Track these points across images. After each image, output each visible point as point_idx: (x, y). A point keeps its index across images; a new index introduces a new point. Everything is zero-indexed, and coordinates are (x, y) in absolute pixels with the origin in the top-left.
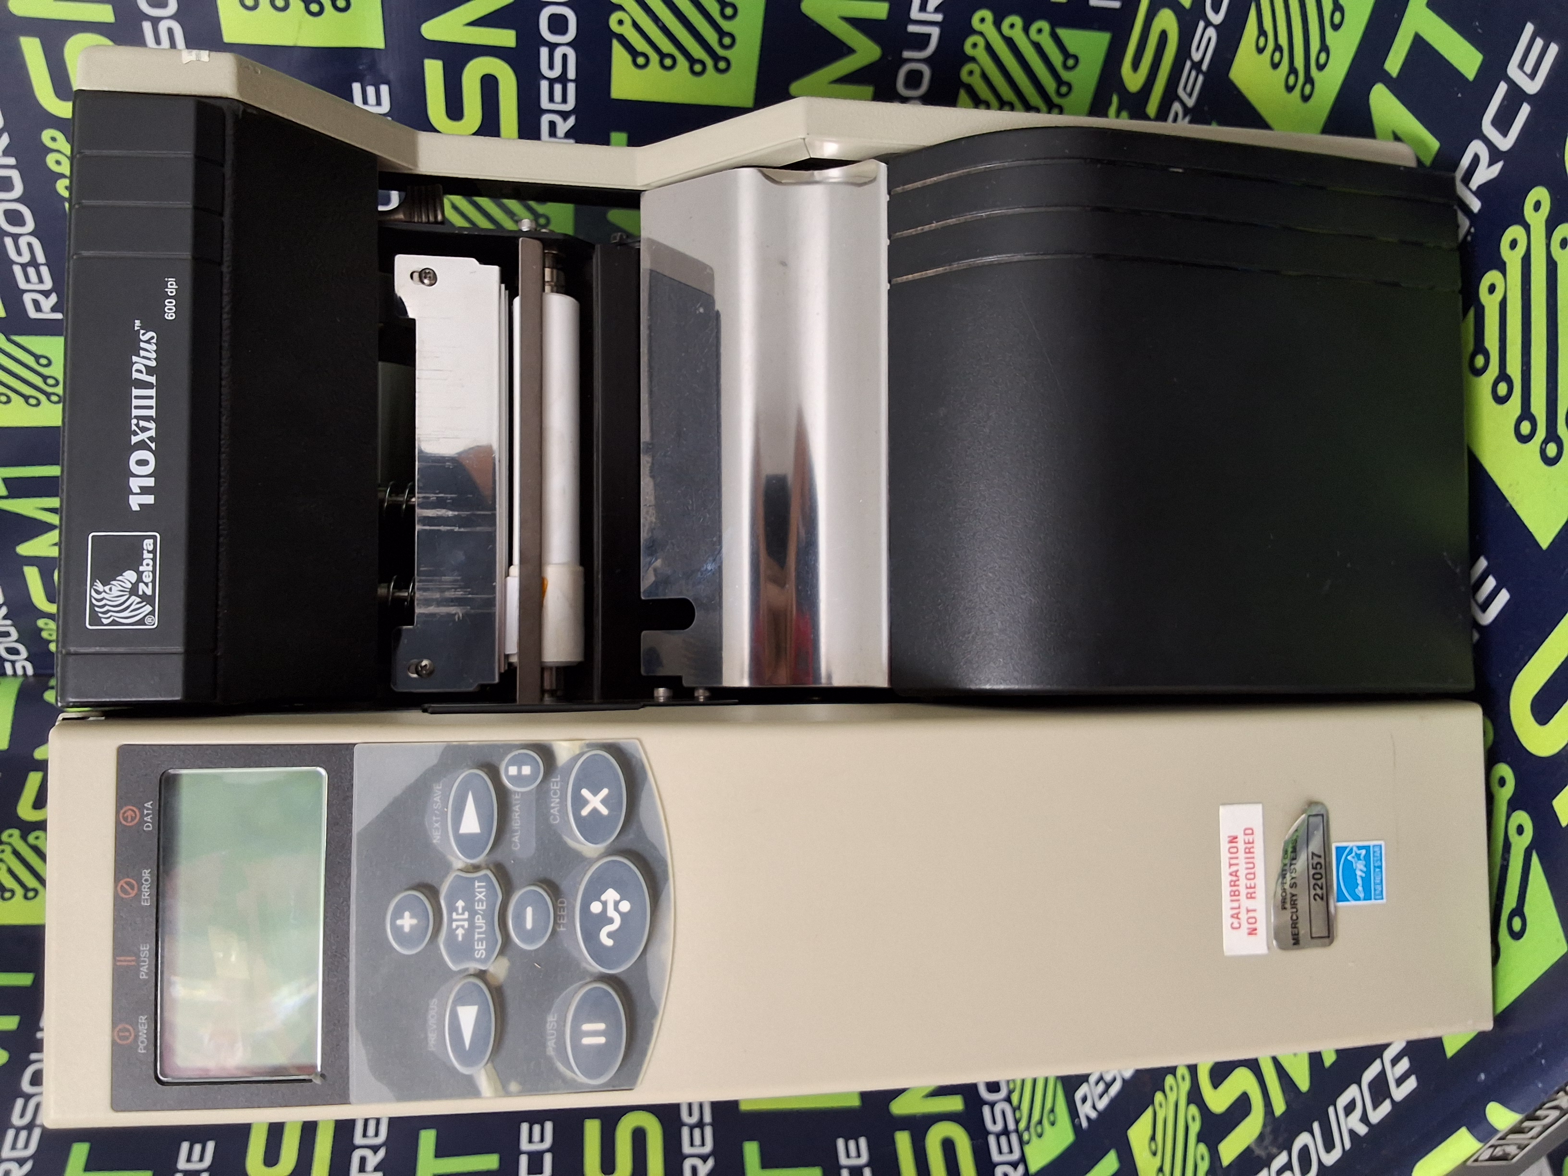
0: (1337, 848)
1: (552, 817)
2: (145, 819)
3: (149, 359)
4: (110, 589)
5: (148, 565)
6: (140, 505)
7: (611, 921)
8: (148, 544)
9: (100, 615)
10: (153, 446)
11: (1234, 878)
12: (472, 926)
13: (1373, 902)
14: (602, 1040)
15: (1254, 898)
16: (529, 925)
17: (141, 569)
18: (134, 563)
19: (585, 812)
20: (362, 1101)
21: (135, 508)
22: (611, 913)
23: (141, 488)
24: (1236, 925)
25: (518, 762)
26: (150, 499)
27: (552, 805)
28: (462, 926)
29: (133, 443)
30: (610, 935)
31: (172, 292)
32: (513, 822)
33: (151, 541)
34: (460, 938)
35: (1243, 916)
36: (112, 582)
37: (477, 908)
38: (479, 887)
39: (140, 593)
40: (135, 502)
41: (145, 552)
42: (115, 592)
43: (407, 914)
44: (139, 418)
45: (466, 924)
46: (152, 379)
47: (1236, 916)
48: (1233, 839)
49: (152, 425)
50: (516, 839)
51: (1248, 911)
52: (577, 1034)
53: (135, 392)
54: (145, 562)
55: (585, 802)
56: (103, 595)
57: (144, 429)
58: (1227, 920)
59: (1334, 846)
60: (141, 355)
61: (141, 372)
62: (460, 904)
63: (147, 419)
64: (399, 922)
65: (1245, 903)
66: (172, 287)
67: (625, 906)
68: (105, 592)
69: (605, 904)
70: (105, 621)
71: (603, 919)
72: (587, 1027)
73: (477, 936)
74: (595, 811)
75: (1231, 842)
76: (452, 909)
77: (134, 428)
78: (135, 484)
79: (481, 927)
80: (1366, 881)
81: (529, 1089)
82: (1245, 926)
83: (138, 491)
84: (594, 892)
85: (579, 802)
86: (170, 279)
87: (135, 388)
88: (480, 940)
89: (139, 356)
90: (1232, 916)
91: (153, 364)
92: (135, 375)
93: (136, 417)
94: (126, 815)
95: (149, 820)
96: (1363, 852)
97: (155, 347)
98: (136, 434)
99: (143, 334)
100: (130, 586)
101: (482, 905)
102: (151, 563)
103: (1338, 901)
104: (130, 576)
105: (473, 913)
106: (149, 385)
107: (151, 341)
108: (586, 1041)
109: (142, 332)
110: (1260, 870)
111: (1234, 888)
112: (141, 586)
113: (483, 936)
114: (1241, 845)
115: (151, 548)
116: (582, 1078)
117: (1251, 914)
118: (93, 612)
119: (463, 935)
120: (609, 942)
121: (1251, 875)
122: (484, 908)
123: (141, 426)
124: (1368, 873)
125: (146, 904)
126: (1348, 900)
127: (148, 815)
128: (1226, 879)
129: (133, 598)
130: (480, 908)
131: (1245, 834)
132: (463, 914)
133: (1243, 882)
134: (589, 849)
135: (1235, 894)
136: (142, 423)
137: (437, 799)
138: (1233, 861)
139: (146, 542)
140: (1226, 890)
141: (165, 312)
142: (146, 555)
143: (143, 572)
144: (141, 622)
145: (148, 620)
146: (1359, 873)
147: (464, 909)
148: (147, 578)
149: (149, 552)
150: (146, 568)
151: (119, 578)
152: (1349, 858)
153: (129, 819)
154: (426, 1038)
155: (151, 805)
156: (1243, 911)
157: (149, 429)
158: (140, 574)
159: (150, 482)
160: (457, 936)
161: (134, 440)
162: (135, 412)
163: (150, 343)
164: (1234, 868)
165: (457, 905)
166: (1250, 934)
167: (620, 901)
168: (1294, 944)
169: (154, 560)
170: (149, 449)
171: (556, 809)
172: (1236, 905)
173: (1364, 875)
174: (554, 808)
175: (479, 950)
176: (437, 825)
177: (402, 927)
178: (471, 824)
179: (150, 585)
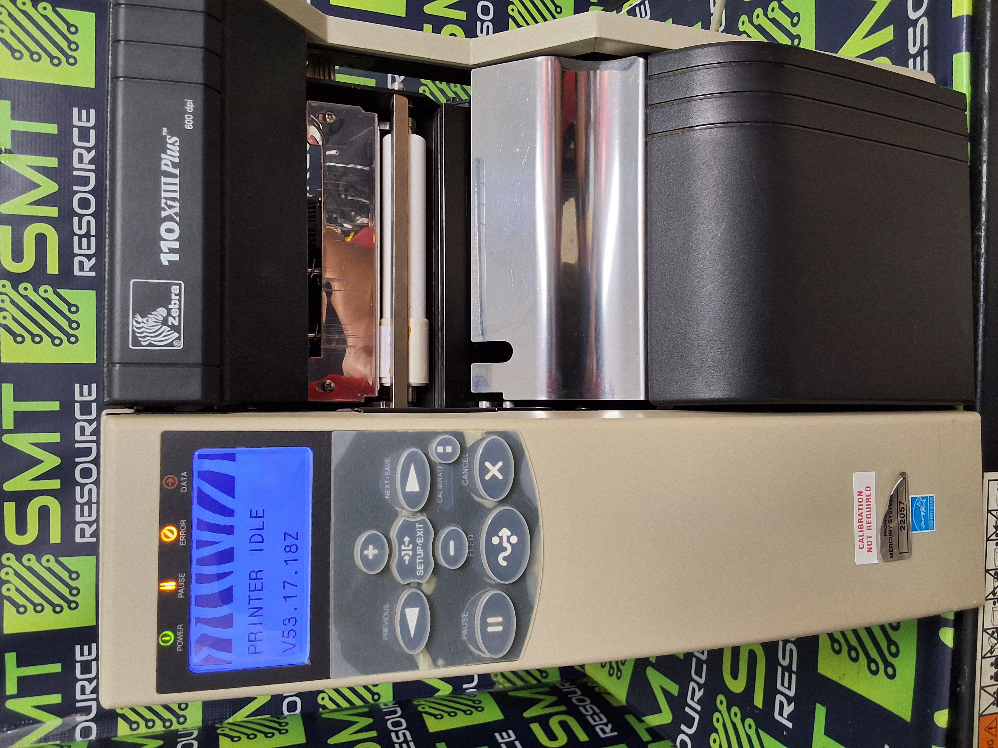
0: (912, 498)
1: (463, 481)
2: (182, 484)
3: (174, 157)
4: (147, 321)
5: (175, 304)
6: (168, 261)
7: (505, 549)
8: (175, 289)
9: (140, 339)
10: (178, 219)
11: (861, 518)
12: (415, 554)
13: (929, 531)
14: (500, 629)
15: (871, 529)
16: (452, 553)
17: (170, 306)
18: (165, 301)
19: (487, 477)
20: (337, 677)
21: (165, 263)
22: (505, 544)
23: (169, 249)
24: (861, 546)
25: (443, 443)
26: (176, 257)
27: (464, 473)
28: (408, 555)
29: (163, 217)
30: (505, 559)
31: (190, 110)
32: (438, 484)
33: (178, 287)
34: (407, 563)
35: (865, 541)
36: (149, 316)
37: (417, 542)
38: (419, 528)
39: (170, 324)
40: (165, 259)
41: (173, 295)
42: (151, 323)
43: (371, 547)
44: (167, 198)
45: (411, 553)
46: (177, 171)
47: (861, 541)
48: (860, 493)
49: (177, 204)
50: (440, 496)
51: (868, 537)
52: (484, 625)
53: (164, 180)
54: (173, 302)
55: (488, 471)
56: (142, 325)
57: (170, 207)
58: (857, 544)
59: (910, 497)
60: (168, 153)
61: (168, 165)
62: (407, 539)
63: (173, 199)
64: (365, 552)
65: (866, 533)
66: (190, 106)
67: (514, 539)
68: (143, 322)
69: (501, 538)
70: (144, 343)
71: (500, 548)
72: (490, 620)
73: (418, 561)
74: (494, 476)
75: (859, 495)
76: (401, 542)
77: (163, 205)
78: (164, 246)
79: (421, 555)
80: (926, 517)
81: (450, 663)
82: (866, 547)
83: (168, 251)
84: (494, 530)
85: (484, 470)
86: (189, 100)
87: (164, 177)
88: (420, 563)
89: (166, 153)
90: (859, 541)
91: (177, 160)
92: (164, 168)
93: (165, 198)
94: (167, 481)
95: (185, 485)
96: (925, 500)
97: (178, 149)
98: (164, 210)
99: (169, 138)
100: (162, 319)
101: (421, 540)
102: (178, 302)
103: (912, 531)
104: (162, 311)
105: (415, 545)
106: (173, 176)
107: (176, 144)
108: (490, 629)
109: (168, 137)
110: (873, 513)
111: (861, 524)
112: (170, 319)
113: (422, 560)
114: (864, 497)
115: (177, 292)
116: (488, 655)
117: (869, 539)
118: (134, 337)
119: (409, 560)
120: (504, 564)
121: (869, 516)
122: (422, 541)
123: (168, 204)
124: (926, 513)
125: (183, 544)
126: (917, 530)
127: (184, 481)
128: (856, 518)
129: (164, 327)
130: (420, 541)
131: (867, 491)
132: (408, 546)
133: (865, 520)
134: (488, 502)
135: (861, 527)
136: (169, 203)
137: (387, 469)
138: (860, 507)
139: (173, 287)
140: (856, 524)
141: (186, 124)
142: (173, 297)
143: (171, 309)
144: (171, 344)
145: (175, 343)
146: (922, 513)
147: (409, 543)
148: (175, 313)
149: (176, 295)
150: (174, 305)
151: (153, 313)
152: (918, 504)
153: (170, 484)
154: (382, 630)
155: (187, 474)
156: (865, 537)
157: (174, 207)
158: (169, 311)
159: (176, 245)
160: (405, 561)
161: (164, 214)
162: (164, 194)
163: (174, 145)
164: (861, 511)
165: (404, 540)
166: (868, 551)
167: (510, 536)
168: (891, 557)
169: (180, 300)
170: (175, 221)
171: (466, 476)
172: (861, 534)
173: (925, 515)
174: (465, 474)
175: (419, 570)
176: (387, 486)
177: (367, 556)
178: (413, 485)
179: (177, 318)
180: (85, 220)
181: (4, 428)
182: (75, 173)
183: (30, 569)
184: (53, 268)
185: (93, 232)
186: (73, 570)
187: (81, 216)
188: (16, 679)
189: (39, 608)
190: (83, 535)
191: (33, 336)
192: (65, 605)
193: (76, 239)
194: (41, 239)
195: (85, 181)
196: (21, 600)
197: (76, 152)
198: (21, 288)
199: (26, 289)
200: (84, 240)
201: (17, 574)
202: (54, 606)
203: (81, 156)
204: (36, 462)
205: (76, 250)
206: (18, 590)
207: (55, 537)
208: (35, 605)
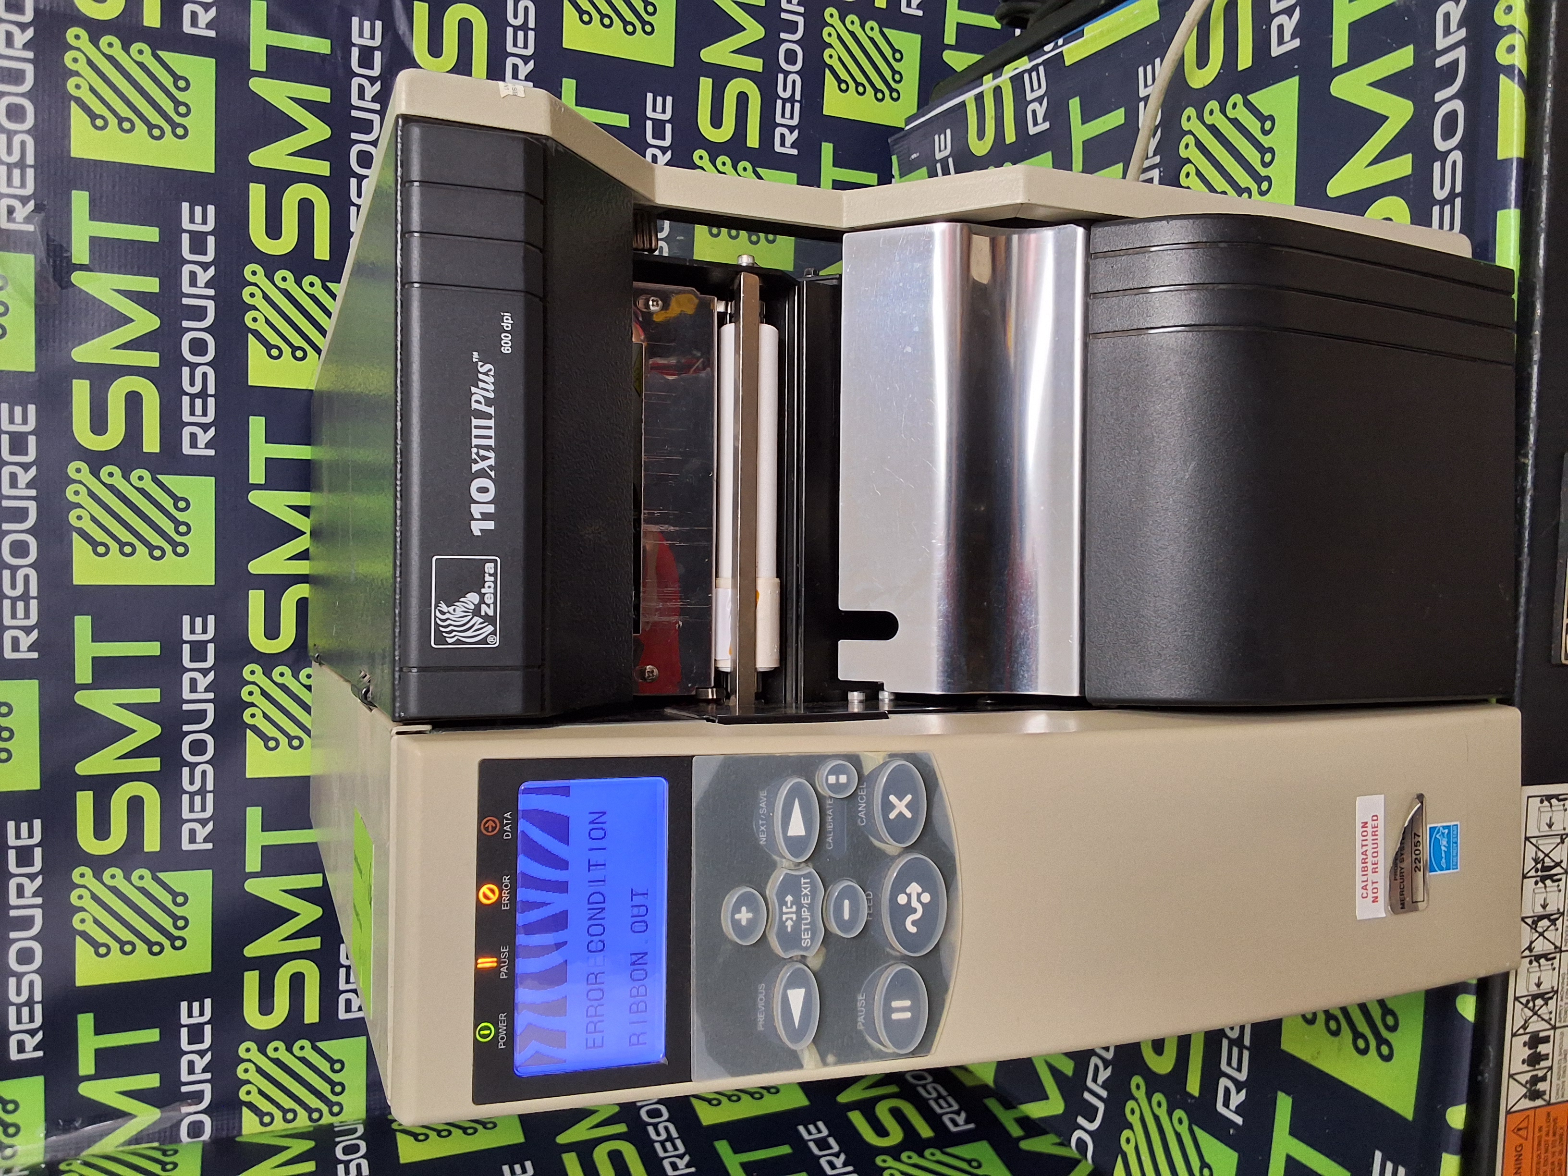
0: (1430, 828)
1: (859, 820)
2: (505, 828)
3: (487, 390)
4: (454, 610)
5: (489, 587)
6: (481, 530)
7: (915, 911)
8: (489, 568)
9: (445, 634)
10: (492, 474)
11: (1365, 857)
12: (800, 919)
13: (1451, 871)
14: (908, 1015)
15: (1377, 872)
16: (846, 916)
17: (483, 591)
18: (478, 585)
19: (892, 816)
20: (701, 1078)
21: (477, 533)
22: (915, 904)
23: (482, 514)
24: (1365, 895)
25: (836, 771)
26: (490, 525)
27: (860, 809)
28: (791, 919)
29: (473, 471)
30: (914, 923)
31: (507, 327)
32: (828, 824)
33: (493, 564)
34: (789, 929)
35: (1370, 887)
36: (456, 604)
37: (803, 902)
38: (805, 883)
39: (483, 613)
40: (477, 527)
41: (487, 575)
42: (459, 613)
43: (744, 909)
44: (478, 447)
45: (794, 917)
46: (491, 410)
47: (1365, 888)
48: (1365, 824)
49: (492, 454)
50: (829, 840)
51: (1373, 883)
52: (888, 1010)
53: (475, 422)
54: (487, 585)
55: (893, 807)
56: (447, 616)
57: (484, 458)
58: (1359, 891)
59: (1429, 826)
60: (480, 387)
61: (479, 402)
62: (789, 898)
63: (487, 448)
64: (737, 916)
65: (1371, 877)
66: (507, 322)
67: (926, 898)
68: (449, 612)
69: (909, 896)
70: (450, 641)
71: (909, 909)
72: (895, 1004)
73: (803, 927)
74: (901, 814)
75: (1363, 827)
76: (782, 903)
77: (474, 456)
78: (476, 510)
79: (807, 919)
80: (1448, 853)
81: (842, 1060)
82: (1371, 895)
83: (480, 517)
84: (900, 886)
85: (888, 807)
86: (505, 314)
87: (475, 418)
88: (806, 930)
89: (478, 387)
90: (1362, 888)
91: (492, 395)
92: (474, 406)
93: (476, 446)
94: (487, 826)
95: (509, 830)
96: (1446, 831)
97: (493, 380)
98: (476, 462)
99: (482, 366)
100: (473, 607)
101: (808, 900)
102: (492, 585)
103: (1430, 872)
104: (473, 598)
105: (800, 906)
106: (488, 416)
107: (489, 373)
108: (895, 1016)
109: (480, 364)
110: (1381, 850)
111: (1364, 865)
112: (483, 607)
113: (808, 926)
114: (1370, 829)
115: (492, 571)
116: (891, 1049)
117: (1375, 885)
118: (438, 633)
119: (792, 927)
120: (913, 929)
121: (1375, 854)
122: (809, 901)
123: (481, 455)
124: (1448, 848)
125: (506, 908)
126: (1436, 871)
127: (507, 824)
128: (1359, 857)
129: (476, 618)
130: (806, 902)
131: (1373, 820)
132: (791, 907)
133: (1370, 859)
134: (891, 847)
135: (1365, 869)
136: (482, 452)
137: (763, 805)
138: (1364, 843)
139: (487, 565)
140: (1359, 865)
141: (502, 346)
142: (487, 578)
143: (485, 594)
144: (484, 641)
145: (490, 639)
146: (1443, 848)
147: (793, 903)
148: (489, 599)
149: (490, 575)
150: (488, 589)
151: (461, 600)
152: (1437, 836)
153: (490, 829)
154: (756, 1019)
155: (510, 815)
156: (1370, 883)
157: (489, 458)
158: (482, 596)
159: (491, 509)
160: (787, 927)
161: (475, 468)
162: (475, 441)
163: (488, 375)
164: (1365, 848)
165: (786, 899)
166: (1373, 901)
167: (922, 893)
168: (1402, 908)
169: (495, 582)
170: (489, 477)
171: (863, 813)
172: (1365, 878)
173: (1446, 850)
174: (862, 811)
175: (805, 939)
176: (763, 828)
177: (739, 921)
178: (797, 828)
179: (492, 606)
180: (199, 372)
181: (77, 681)
182: (185, 301)
183: (114, 890)
184: (151, 443)
185: (211, 390)
186: (178, 890)
187: (193, 367)
188: (93, 1051)
189: (128, 948)
190: (192, 840)
191: (122, 544)
192: (167, 943)
193: (186, 400)
194: (134, 401)
195: (199, 313)
196: (100, 936)
197: (186, 269)
198: (104, 472)
199: (111, 475)
200: (198, 402)
201: (95, 898)
202: (150, 944)
203: (193, 275)
204: (124, 732)
205: (186, 417)
206: (96, 922)
207: (152, 842)
208: (122, 943)
